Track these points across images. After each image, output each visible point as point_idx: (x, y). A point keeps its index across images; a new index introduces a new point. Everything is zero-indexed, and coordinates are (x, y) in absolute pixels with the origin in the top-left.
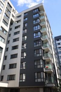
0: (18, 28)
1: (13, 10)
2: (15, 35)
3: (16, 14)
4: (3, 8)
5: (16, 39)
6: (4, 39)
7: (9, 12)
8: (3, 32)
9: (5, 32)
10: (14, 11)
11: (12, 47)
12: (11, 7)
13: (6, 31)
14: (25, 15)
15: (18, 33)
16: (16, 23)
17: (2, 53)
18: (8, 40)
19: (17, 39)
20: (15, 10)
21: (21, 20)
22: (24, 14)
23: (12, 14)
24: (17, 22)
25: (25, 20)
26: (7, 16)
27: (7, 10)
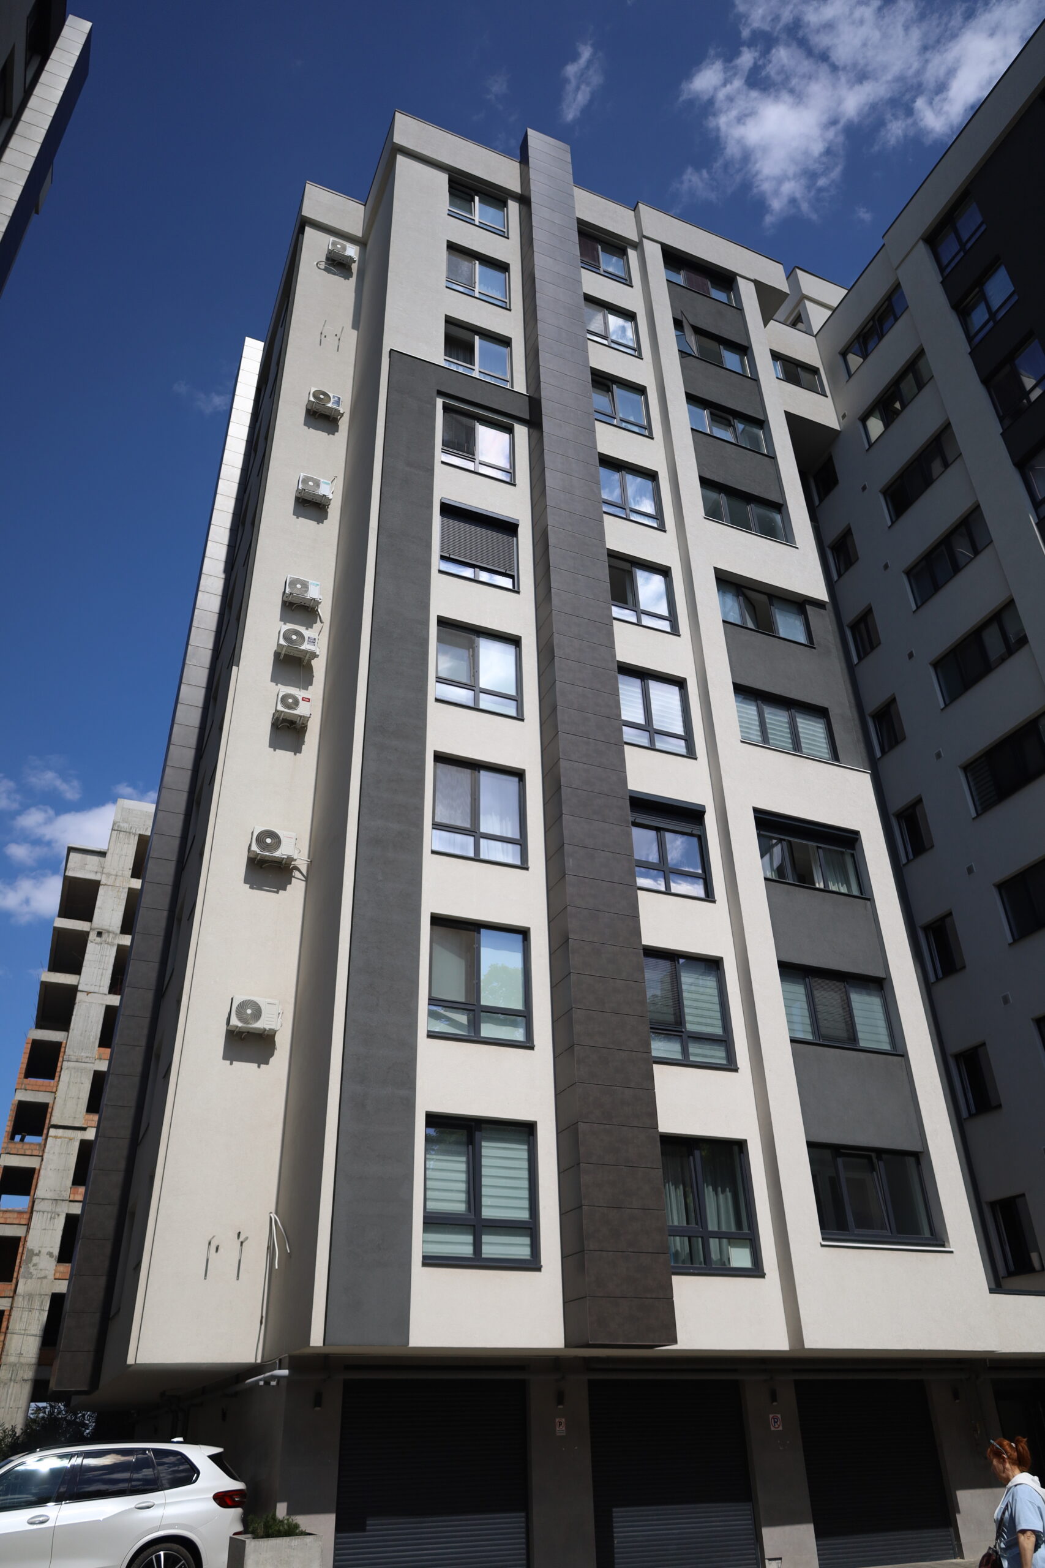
0: (928, 481)
1: (769, 298)
2: (937, 588)
3: (817, 317)
4: (637, 352)
5: (976, 635)
6: (820, 712)
7: (731, 359)
8: (765, 626)
9: (789, 626)
10: (780, 296)
11: (967, 768)
12: (726, 280)
13: (799, 604)
14: (950, 248)
15: (962, 550)
16: (875, 426)
17: (865, 895)
18: (873, 703)
19: (992, 640)
20: (790, 275)
21: (921, 353)
22: (932, 239)
23: (776, 356)
24: (889, 418)
25: (979, 316)
26: (722, 414)
27: (692, 339)
